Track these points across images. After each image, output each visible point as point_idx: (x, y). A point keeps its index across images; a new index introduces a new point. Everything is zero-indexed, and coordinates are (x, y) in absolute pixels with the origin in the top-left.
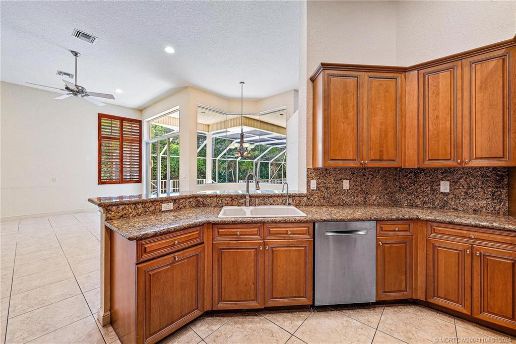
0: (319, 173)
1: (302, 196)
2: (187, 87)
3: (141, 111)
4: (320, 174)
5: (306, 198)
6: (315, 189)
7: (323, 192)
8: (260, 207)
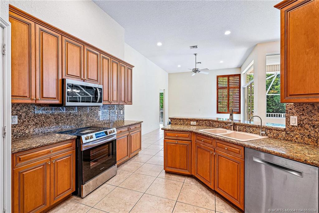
0: (302, 109)
1: (280, 131)
2: (256, 45)
3: (240, 68)
4: (304, 110)
5: (285, 132)
6: (297, 125)
7: (307, 130)
8: (240, 132)
